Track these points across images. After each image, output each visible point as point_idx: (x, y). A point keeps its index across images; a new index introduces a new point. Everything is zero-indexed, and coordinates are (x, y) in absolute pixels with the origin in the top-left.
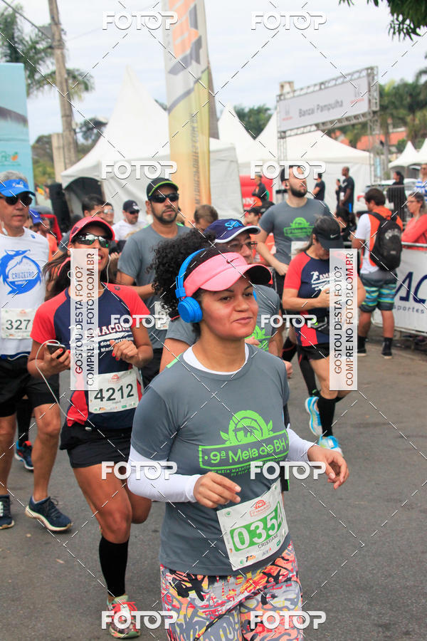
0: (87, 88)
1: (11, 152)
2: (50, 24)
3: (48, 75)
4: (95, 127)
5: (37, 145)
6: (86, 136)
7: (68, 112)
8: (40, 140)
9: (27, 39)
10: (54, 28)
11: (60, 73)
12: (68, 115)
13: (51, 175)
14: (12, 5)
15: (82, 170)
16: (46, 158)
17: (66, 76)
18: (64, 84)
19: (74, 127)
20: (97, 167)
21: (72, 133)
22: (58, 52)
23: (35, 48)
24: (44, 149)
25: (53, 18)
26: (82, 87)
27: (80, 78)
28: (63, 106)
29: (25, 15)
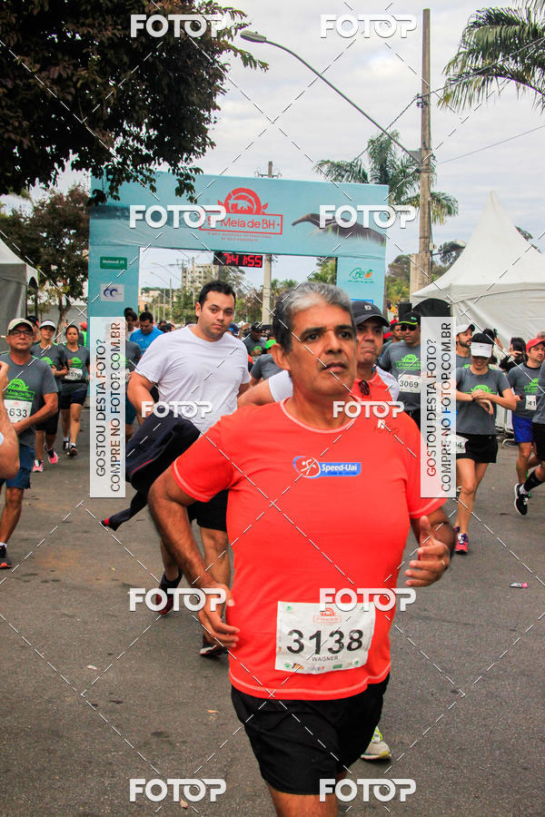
0: (450, 212)
1: (365, 269)
2: (420, 149)
3: (414, 198)
4: (452, 250)
5: (395, 264)
6: (444, 259)
7: (426, 234)
8: (398, 260)
9: (399, 163)
10: (424, 152)
11: (424, 196)
12: (426, 236)
13: (404, 294)
14: (388, 131)
15: (433, 292)
16: (403, 278)
17: (430, 199)
18: (427, 206)
19: (431, 248)
20: (448, 289)
21: (429, 254)
22: (424, 176)
23: (405, 172)
24: (402, 269)
25: (424, 143)
26: (446, 210)
27: (444, 202)
28: (422, 228)
29: (399, 141)
